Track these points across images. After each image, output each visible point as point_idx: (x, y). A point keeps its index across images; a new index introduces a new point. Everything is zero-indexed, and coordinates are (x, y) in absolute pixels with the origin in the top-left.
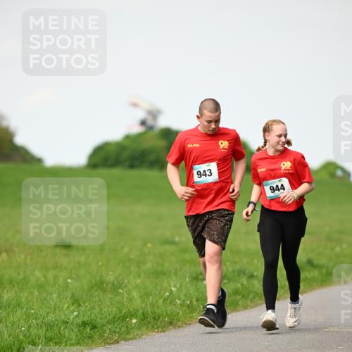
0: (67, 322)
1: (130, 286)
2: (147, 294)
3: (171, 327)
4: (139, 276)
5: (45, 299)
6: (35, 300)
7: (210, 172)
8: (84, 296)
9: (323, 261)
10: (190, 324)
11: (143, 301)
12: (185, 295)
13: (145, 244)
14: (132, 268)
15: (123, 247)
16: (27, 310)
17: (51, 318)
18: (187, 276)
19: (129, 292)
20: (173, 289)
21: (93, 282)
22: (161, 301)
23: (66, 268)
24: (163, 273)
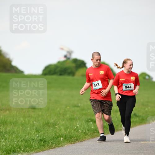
0: (34, 140)
1: (60, 125)
2: (67, 128)
3: (77, 141)
4: (64, 120)
5: (25, 130)
6: (20, 130)
7: (99, 85)
8: (41, 129)
9: (140, 114)
10: (85, 140)
11: (65, 131)
12: (83, 128)
13: (66, 107)
14: (61, 117)
15: (57, 108)
16: (17, 134)
17: (27, 138)
18: (84, 120)
19: (60, 127)
20: (78, 126)
21: (45, 123)
22: (73, 131)
23: (33, 117)
24: (74, 119)
